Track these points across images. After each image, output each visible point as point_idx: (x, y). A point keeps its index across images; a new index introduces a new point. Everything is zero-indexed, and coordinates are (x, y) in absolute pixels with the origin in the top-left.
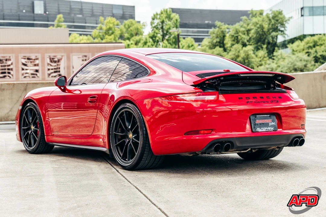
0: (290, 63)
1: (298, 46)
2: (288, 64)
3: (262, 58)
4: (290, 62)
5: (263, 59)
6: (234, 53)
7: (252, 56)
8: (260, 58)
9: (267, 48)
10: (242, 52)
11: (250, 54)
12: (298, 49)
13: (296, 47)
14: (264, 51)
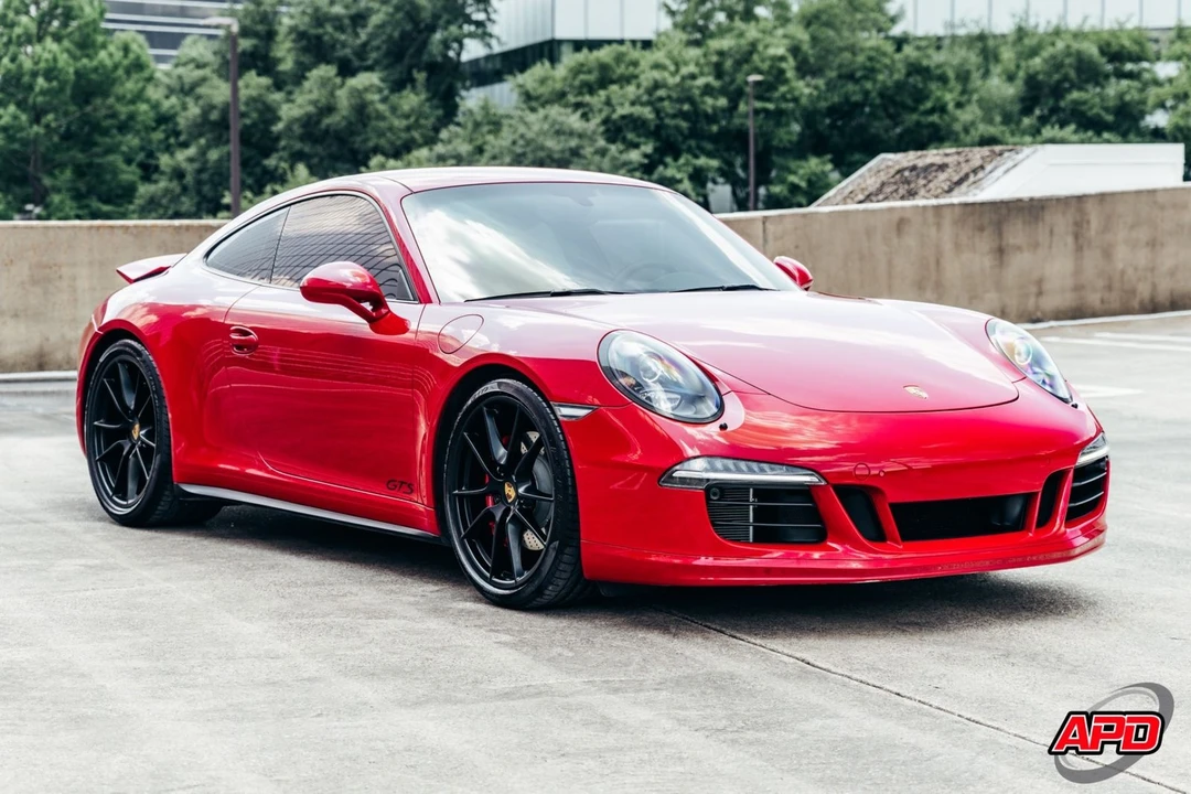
0: (521, 142)
1: (543, 81)
2: (514, 143)
3: (412, 119)
4: (522, 136)
5: (417, 121)
6: (315, 96)
7: (377, 111)
8: (407, 117)
9: (429, 83)
10: (342, 94)
11: (372, 102)
12: (542, 90)
13: (536, 85)
14: (417, 94)
